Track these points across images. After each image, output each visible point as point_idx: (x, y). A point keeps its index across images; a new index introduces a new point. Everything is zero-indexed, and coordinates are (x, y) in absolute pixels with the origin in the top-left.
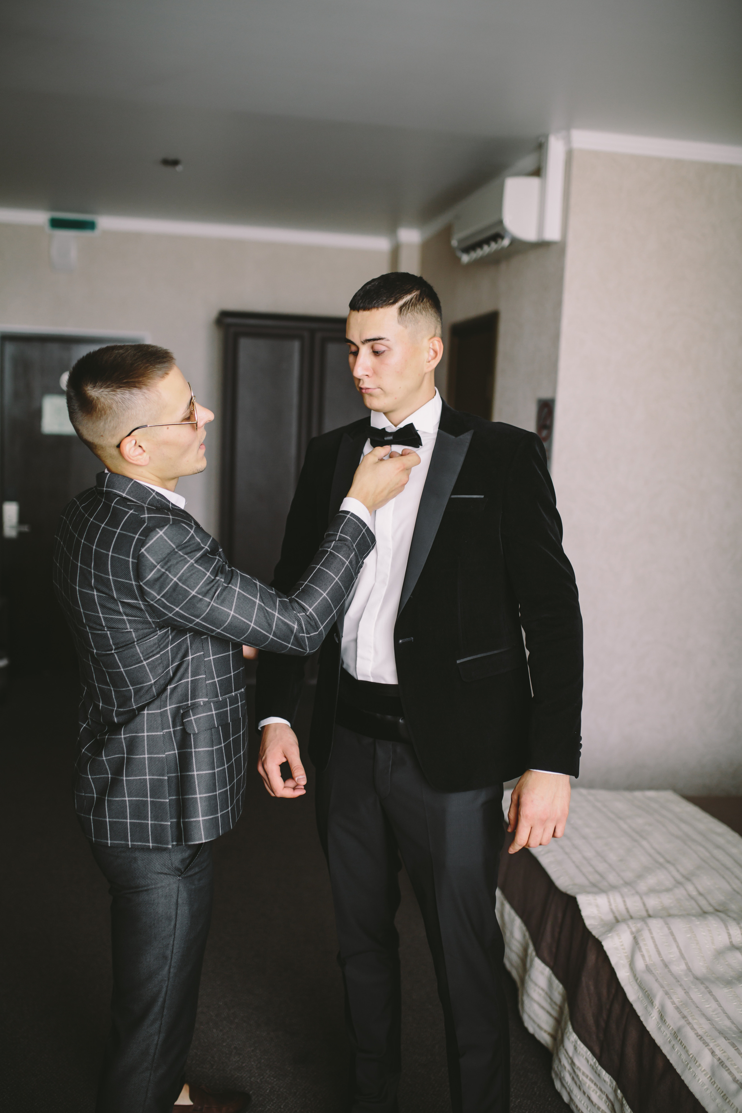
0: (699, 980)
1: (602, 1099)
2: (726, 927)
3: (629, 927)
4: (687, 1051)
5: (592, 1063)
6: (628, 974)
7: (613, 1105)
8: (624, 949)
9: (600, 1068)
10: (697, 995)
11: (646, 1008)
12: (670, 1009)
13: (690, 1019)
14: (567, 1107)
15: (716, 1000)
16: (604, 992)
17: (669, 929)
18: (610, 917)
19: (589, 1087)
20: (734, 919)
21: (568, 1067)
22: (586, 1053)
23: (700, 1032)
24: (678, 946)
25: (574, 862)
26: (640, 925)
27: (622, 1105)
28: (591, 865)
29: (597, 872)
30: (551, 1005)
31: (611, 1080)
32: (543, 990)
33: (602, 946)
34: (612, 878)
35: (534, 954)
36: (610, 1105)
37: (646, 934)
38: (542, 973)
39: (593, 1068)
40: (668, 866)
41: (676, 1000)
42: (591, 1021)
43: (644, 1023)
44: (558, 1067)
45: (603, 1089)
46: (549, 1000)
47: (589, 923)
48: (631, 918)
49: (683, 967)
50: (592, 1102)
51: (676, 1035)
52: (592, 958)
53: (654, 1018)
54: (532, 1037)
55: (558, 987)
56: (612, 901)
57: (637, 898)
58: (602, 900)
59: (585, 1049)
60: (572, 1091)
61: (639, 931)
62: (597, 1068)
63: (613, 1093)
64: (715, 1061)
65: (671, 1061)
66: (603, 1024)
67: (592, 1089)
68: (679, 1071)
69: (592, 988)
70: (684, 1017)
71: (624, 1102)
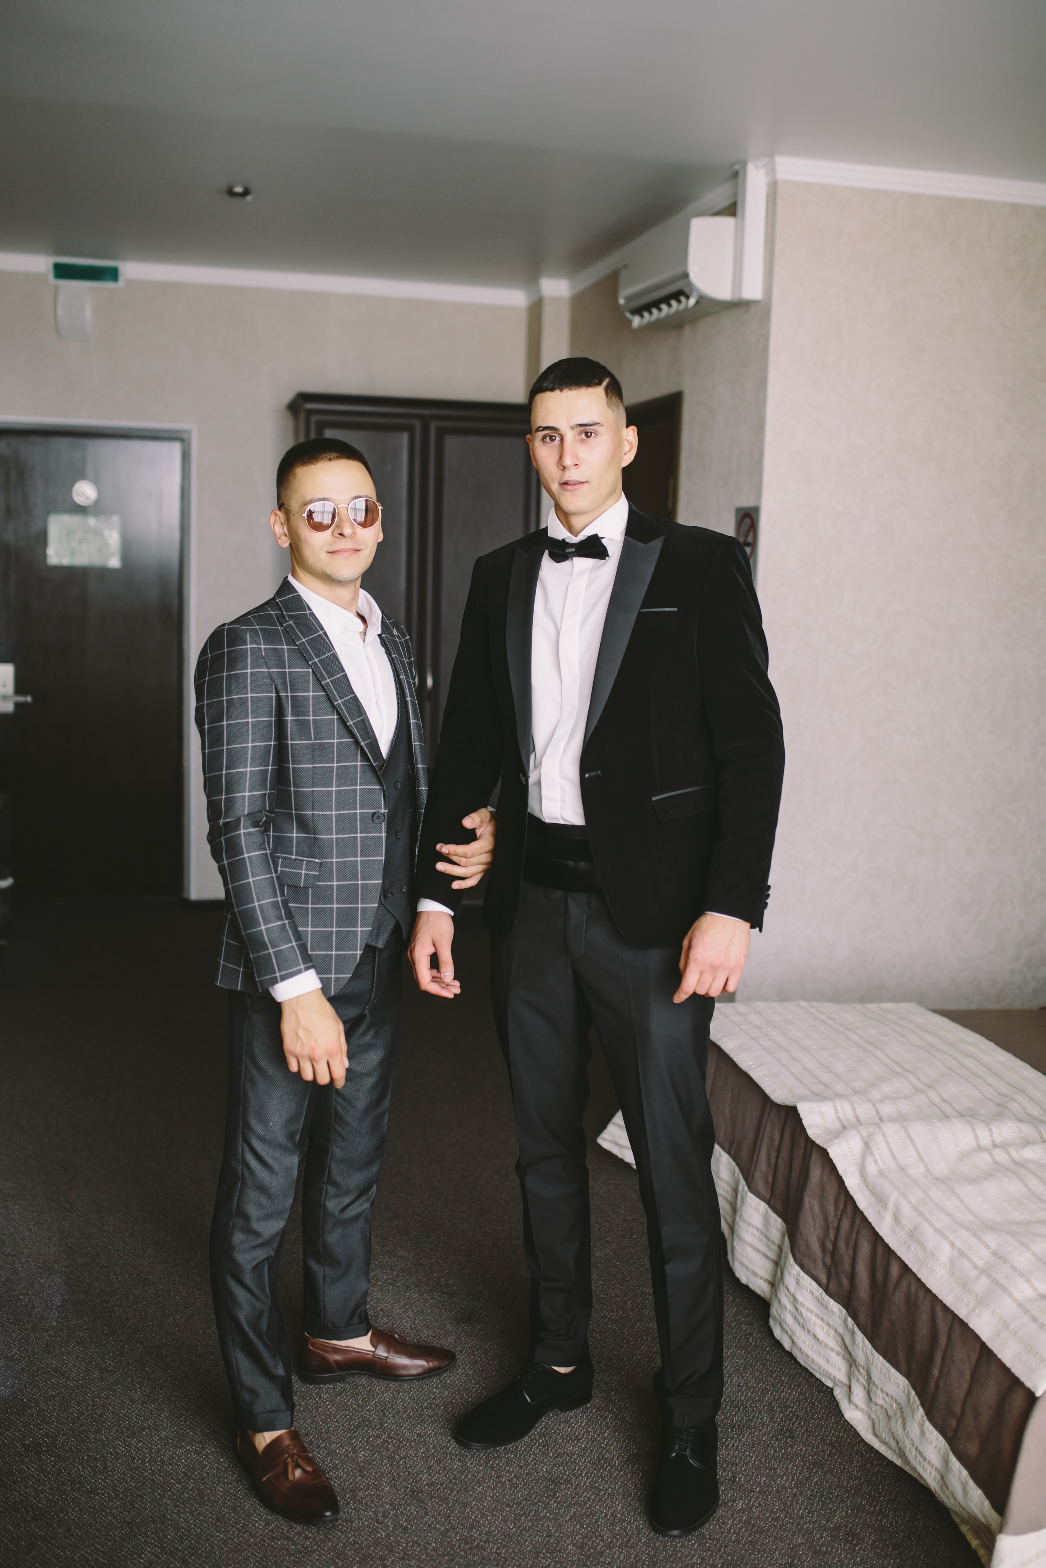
0: (938, 1180)
1: (830, 1335)
2: (974, 1130)
3: (859, 1132)
4: (924, 1249)
5: (818, 1295)
6: (858, 1181)
7: (843, 1339)
8: (853, 1155)
9: (827, 1297)
10: (936, 1194)
11: (878, 1213)
12: (906, 1208)
13: (928, 1216)
14: (790, 1354)
15: (958, 1197)
16: (831, 1209)
17: (906, 1132)
18: (838, 1126)
19: (815, 1324)
20: (983, 1121)
21: (789, 1306)
22: (811, 1285)
23: (939, 1226)
24: (916, 1150)
25: (792, 1074)
26: (871, 1129)
27: (853, 1333)
28: (814, 1076)
29: (821, 1082)
30: (768, 1246)
31: (839, 1309)
32: (758, 1229)
33: (828, 1154)
34: (839, 1087)
35: (746, 1188)
36: (840, 1339)
37: (879, 1138)
38: (757, 1210)
39: (819, 1301)
40: (906, 1074)
41: (913, 1200)
42: (815, 1246)
43: (877, 1229)
44: (777, 1310)
45: (831, 1323)
46: (765, 1240)
47: (811, 1132)
48: (861, 1124)
49: (922, 1169)
50: (818, 1340)
51: (913, 1234)
52: (816, 1173)
53: (888, 1221)
54: (746, 1288)
55: (777, 1222)
56: (839, 1108)
57: (869, 1105)
58: (827, 1108)
59: (809, 1280)
60: (794, 1333)
61: (870, 1135)
62: (823, 1299)
63: (843, 1325)
64: (955, 1253)
65: (907, 1262)
66: (830, 1246)
67: (818, 1325)
68: (915, 1270)
69: (817, 1208)
70: (921, 1214)
71: (856, 1329)
